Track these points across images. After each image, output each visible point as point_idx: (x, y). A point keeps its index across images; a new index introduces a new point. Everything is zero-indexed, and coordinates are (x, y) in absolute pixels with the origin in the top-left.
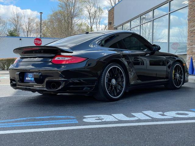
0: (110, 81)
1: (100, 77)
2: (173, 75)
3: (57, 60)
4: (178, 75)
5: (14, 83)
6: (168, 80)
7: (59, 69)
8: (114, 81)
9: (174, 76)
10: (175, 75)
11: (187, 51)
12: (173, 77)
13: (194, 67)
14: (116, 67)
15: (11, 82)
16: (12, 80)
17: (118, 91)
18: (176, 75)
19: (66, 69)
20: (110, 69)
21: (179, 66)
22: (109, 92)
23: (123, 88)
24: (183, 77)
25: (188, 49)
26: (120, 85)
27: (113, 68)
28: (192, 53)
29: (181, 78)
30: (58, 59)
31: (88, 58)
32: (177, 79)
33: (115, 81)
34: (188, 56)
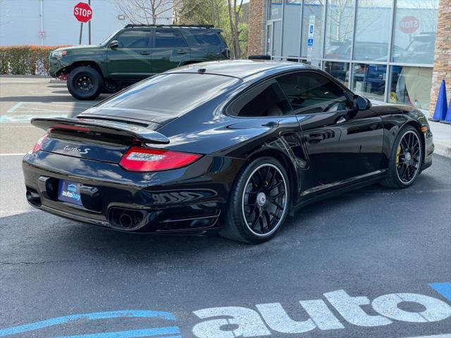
0: (252, 198)
1: (230, 195)
2: (398, 158)
3: (133, 161)
4: (408, 156)
5: (35, 195)
6: (384, 170)
7: (138, 183)
8: (261, 198)
9: (400, 160)
10: (402, 156)
11: (435, 62)
12: (397, 161)
13: (448, 101)
14: (268, 167)
15: (28, 194)
16: (30, 190)
17: (271, 217)
18: (404, 156)
19: (153, 184)
20: (253, 172)
21: (412, 134)
22: (250, 226)
23: (283, 209)
24: (419, 158)
25: (436, 56)
26: (275, 203)
27: (261, 168)
28: (445, 68)
29: (416, 161)
30: (136, 159)
31: (204, 155)
32: (405, 165)
33: (264, 198)
34: (435, 74)
